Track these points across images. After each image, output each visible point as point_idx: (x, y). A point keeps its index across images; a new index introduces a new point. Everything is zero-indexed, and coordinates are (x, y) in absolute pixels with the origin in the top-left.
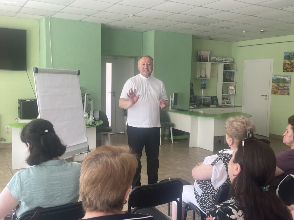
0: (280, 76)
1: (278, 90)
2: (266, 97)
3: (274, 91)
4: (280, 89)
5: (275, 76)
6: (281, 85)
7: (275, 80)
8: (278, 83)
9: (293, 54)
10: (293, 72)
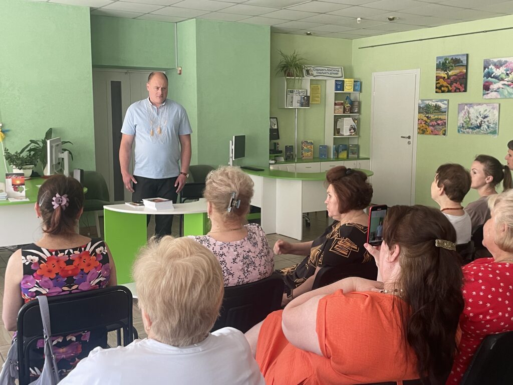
0: (431, 100)
1: (429, 125)
2: (408, 140)
3: (422, 128)
4: (431, 124)
5: (422, 100)
6: (432, 116)
7: (423, 108)
8: (427, 113)
9: (452, 59)
10: (451, 92)
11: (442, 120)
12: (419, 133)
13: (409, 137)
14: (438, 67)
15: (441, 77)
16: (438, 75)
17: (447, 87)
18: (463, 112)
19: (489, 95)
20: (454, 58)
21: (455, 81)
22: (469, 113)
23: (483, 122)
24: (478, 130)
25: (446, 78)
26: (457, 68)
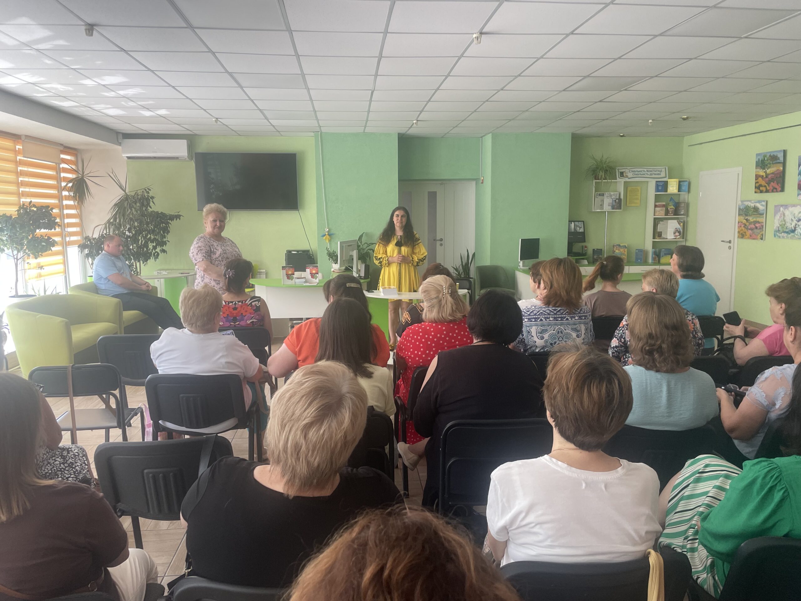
0: (750, 201)
1: (747, 229)
2: (729, 244)
3: (741, 232)
4: (749, 228)
6: (751, 219)
7: (742, 210)
8: (746, 215)
9: (770, 156)
10: (769, 192)
11: (760, 223)
12: (738, 237)
13: (730, 242)
14: (757, 165)
15: (760, 176)
16: (757, 173)
17: (765, 186)
18: (779, 214)
20: (772, 155)
21: (772, 180)
22: (784, 215)
23: (797, 226)
24: (792, 234)
25: (765, 176)
26: (774, 165)
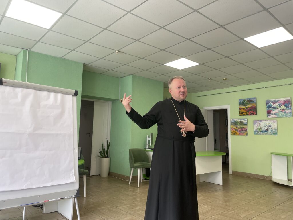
1: (237, 131)
6: (239, 127)
7: (233, 123)
8: (236, 125)
10: (248, 115)
11: (244, 128)
14: (240, 104)
15: (242, 108)
16: (240, 107)
17: (246, 113)
18: (257, 124)
19: (271, 116)
20: (249, 100)
21: (250, 110)
22: (260, 124)
23: (268, 129)
24: (266, 132)
25: (245, 109)
26: (251, 104)
